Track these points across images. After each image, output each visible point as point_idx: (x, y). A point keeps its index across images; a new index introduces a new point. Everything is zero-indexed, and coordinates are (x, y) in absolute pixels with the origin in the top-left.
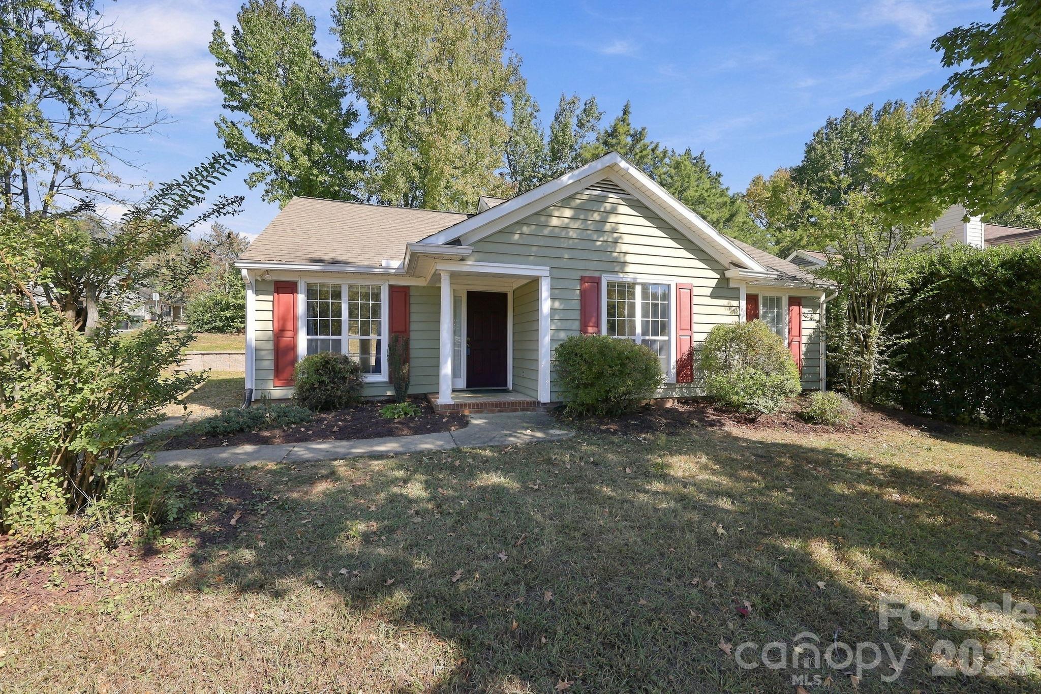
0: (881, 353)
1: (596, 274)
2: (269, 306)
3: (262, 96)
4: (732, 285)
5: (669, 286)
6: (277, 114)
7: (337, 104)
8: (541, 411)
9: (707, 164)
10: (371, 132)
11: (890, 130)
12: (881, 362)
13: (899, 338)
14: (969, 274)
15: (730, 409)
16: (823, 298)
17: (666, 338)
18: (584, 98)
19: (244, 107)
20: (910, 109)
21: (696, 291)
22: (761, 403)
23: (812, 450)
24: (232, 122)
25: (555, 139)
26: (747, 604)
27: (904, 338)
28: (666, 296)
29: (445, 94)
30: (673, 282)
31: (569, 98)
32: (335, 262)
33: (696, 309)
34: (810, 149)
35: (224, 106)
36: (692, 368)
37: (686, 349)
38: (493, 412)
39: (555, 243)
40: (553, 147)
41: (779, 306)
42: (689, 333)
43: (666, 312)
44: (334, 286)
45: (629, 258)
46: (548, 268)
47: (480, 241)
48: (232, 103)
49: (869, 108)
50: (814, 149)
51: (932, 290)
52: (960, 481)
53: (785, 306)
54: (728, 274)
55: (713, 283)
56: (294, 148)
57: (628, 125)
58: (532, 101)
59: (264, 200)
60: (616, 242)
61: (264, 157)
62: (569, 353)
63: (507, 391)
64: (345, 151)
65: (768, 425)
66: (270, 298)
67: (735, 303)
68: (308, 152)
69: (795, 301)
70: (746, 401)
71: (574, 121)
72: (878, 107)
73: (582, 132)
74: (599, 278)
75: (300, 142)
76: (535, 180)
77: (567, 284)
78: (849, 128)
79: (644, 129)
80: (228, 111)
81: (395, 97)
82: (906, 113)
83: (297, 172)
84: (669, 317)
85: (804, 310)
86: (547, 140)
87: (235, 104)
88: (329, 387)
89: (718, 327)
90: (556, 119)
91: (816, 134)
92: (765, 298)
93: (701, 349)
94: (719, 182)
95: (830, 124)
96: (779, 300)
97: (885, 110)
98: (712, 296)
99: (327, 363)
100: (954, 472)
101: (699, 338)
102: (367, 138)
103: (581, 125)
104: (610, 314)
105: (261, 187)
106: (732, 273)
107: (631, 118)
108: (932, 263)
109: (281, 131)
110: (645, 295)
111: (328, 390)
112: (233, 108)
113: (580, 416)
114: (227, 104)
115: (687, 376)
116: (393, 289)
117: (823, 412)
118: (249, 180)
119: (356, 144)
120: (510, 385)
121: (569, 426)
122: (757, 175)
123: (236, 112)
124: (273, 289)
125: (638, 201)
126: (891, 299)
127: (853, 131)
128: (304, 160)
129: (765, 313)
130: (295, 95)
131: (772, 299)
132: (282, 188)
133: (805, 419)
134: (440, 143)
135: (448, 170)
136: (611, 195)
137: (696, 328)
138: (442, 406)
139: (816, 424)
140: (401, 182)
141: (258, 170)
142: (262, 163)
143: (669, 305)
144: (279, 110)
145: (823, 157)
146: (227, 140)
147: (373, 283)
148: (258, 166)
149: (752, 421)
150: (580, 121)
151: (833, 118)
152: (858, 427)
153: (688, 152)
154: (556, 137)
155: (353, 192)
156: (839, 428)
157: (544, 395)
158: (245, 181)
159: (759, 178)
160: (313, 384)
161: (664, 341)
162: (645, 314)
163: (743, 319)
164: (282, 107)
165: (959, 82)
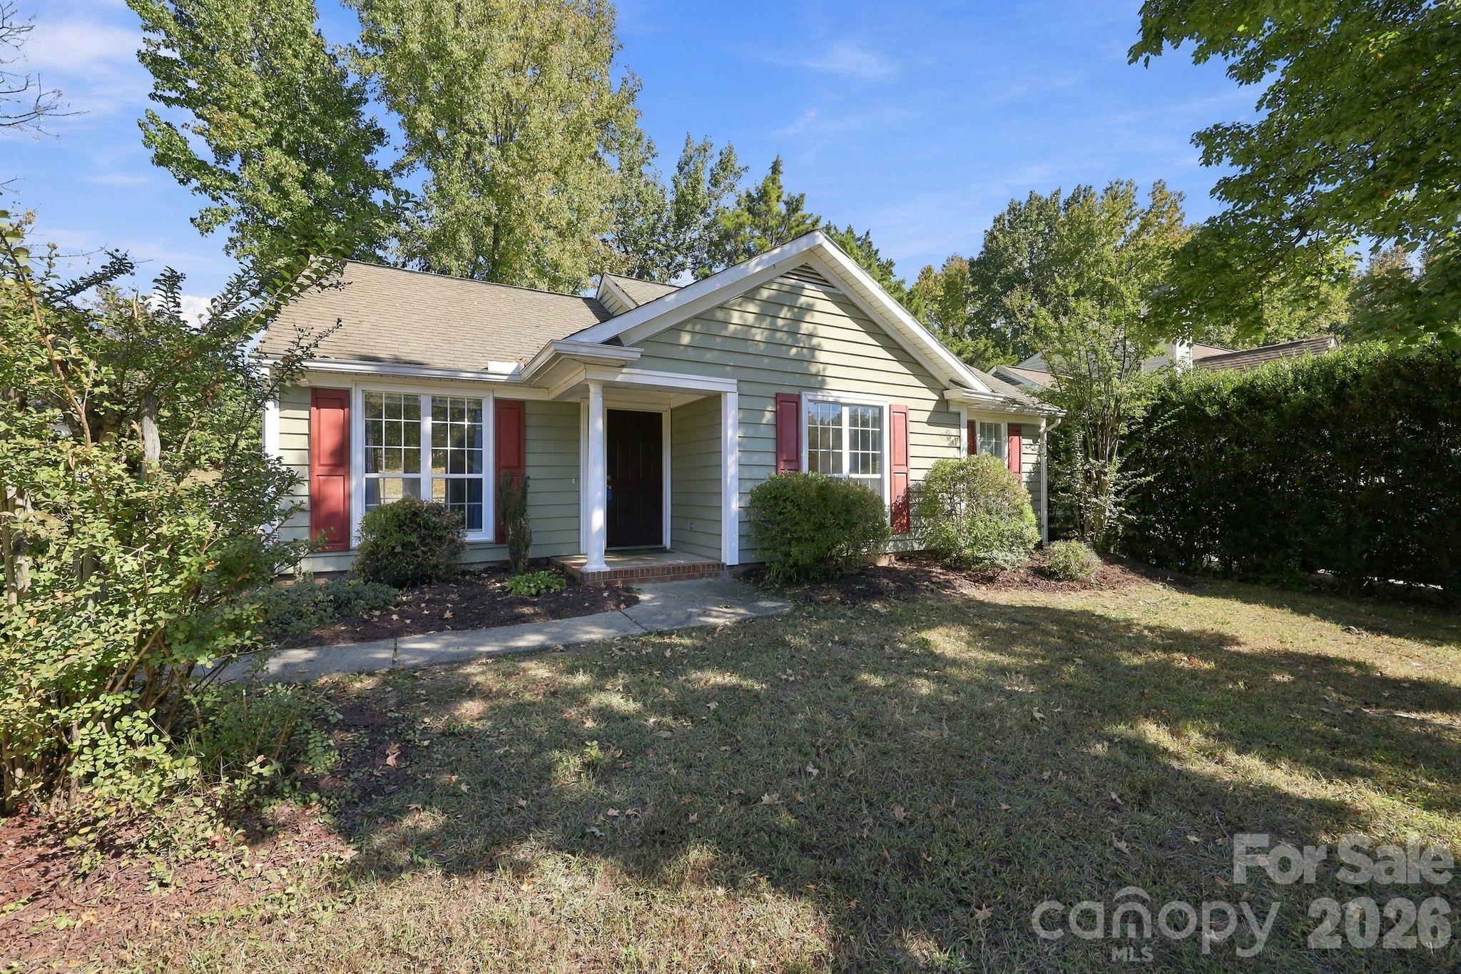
0: (1117, 494)
1: (794, 391)
2: (303, 427)
3: (227, 88)
4: (952, 409)
5: (881, 409)
6: (254, 120)
7: (356, 115)
8: (727, 576)
9: (874, 247)
10: (412, 163)
11: (1080, 223)
12: (1116, 504)
13: (1135, 476)
14: (1200, 401)
15: (960, 565)
16: (1044, 424)
17: (878, 476)
18: (718, 147)
19: (190, 100)
20: (1100, 201)
21: (912, 416)
22: (1000, 556)
23: (1071, 613)
24: (168, 124)
25: (681, 199)
26: (1114, 796)
27: (1141, 476)
28: (878, 421)
29: (534, 121)
30: (885, 403)
31: (697, 142)
32: (397, 361)
33: (912, 439)
34: (992, 237)
35: (153, 96)
36: (908, 515)
37: (901, 492)
38: (663, 580)
39: (740, 347)
40: (679, 210)
41: (998, 437)
42: (904, 469)
43: (878, 444)
44: (407, 397)
45: (830, 371)
46: (735, 381)
47: (647, 340)
48: (167, 94)
49: (1057, 193)
50: (995, 238)
51: (1170, 419)
52: (1234, 641)
53: (1004, 437)
54: (948, 395)
55: (931, 406)
56: (282, 176)
57: (780, 188)
58: (645, 141)
59: (228, 254)
60: (813, 349)
61: (228, 184)
62: (775, 498)
63: (664, 550)
64: (365, 188)
65: (1009, 584)
66: (305, 414)
67: (954, 431)
68: (306, 183)
69: (1015, 430)
70: (982, 555)
71: (706, 176)
72: (1066, 194)
73: (716, 191)
74: (799, 397)
75: (294, 168)
76: (651, 252)
77: (756, 403)
78: (1035, 217)
79: (802, 196)
80: (159, 106)
81: (451, 115)
82: (1097, 201)
83: (287, 214)
84: (881, 448)
85: (1024, 441)
86: (670, 197)
87: (174, 94)
88: (419, 552)
89: (942, 461)
90: (681, 169)
91: (997, 220)
92: (982, 425)
93: (919, 491)
94: (891, 273)
95: (1012, 210)
96: (997, 427)
97: (1074, 198)
98: (929, 423)
99: (415, 514)
100: (1227, 630)
101: (917, 476)
102: (405, 172)
103: (715, 182)
104: (813, 444)
105: (223, 233)
106: (953, 394)
107: (782, 179)
108: (1160, 388)
109: (260, 147)
110: (853, 421)
111: (417, 556)
112: (169, 101)
113: (788, 581)
114: (159, 93)
115: (902, 525)
116: (500, 405)
117: (1066, 568)
118: (199, 220)
119: (382, 180)
120: (667, 541)
121: (780, 595)
122: (925, 265)
123: (175, 107)
124: (309, 400)
125: (844, 295)
126: (1124, 430)
127: (1038, 221)
128: (300, 197)
129: (983, 444)
130: (284, 92)
131: (990, 426)
132: (259, 238)
133: (1045, 574)
134: (528, 188)
135: (538, 229)
136: (807, 286)
137: (913, 463)
138: (593, 574)
139: (1059, 580)
140: (465, 241)
141: (215, 205)
142: (222, 195)
143: (881, 433)
144: (256, 112)
145: (1006, 249)
146: (160, 151)
147: (467, 394)
148: (215, 199)
149: (990, 580)
150: (713, 176)
151: (1017, 200)
152: (1103, 582)
153: (850, 231)
154: (683, 195)
155: (379, 253)
156: (1086, 585)
157: (730, 553)
158: (192, 220)
159: (929, 270)
160: (393, 548)
161: (876, 480)
162: (854, 445)
163: (964, 454)
164: (263, 109)
165: (1226, 188)
